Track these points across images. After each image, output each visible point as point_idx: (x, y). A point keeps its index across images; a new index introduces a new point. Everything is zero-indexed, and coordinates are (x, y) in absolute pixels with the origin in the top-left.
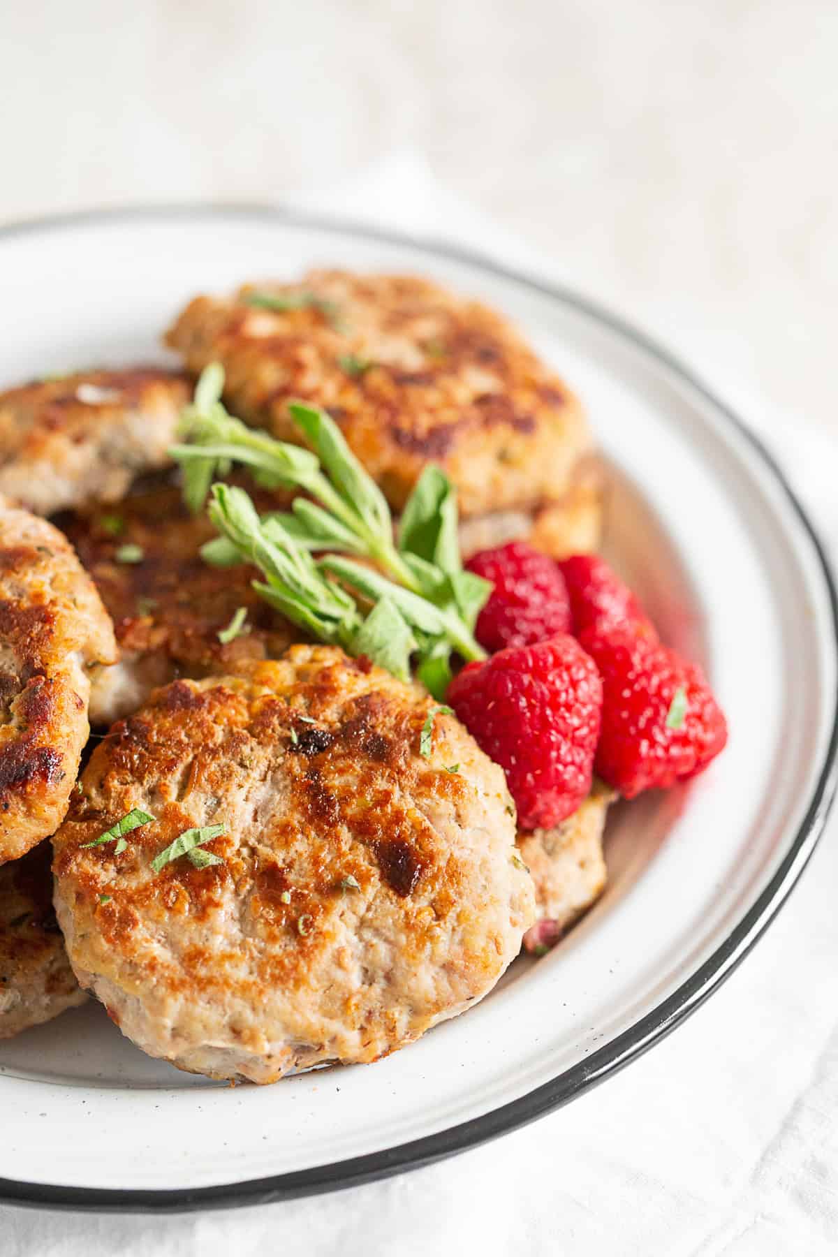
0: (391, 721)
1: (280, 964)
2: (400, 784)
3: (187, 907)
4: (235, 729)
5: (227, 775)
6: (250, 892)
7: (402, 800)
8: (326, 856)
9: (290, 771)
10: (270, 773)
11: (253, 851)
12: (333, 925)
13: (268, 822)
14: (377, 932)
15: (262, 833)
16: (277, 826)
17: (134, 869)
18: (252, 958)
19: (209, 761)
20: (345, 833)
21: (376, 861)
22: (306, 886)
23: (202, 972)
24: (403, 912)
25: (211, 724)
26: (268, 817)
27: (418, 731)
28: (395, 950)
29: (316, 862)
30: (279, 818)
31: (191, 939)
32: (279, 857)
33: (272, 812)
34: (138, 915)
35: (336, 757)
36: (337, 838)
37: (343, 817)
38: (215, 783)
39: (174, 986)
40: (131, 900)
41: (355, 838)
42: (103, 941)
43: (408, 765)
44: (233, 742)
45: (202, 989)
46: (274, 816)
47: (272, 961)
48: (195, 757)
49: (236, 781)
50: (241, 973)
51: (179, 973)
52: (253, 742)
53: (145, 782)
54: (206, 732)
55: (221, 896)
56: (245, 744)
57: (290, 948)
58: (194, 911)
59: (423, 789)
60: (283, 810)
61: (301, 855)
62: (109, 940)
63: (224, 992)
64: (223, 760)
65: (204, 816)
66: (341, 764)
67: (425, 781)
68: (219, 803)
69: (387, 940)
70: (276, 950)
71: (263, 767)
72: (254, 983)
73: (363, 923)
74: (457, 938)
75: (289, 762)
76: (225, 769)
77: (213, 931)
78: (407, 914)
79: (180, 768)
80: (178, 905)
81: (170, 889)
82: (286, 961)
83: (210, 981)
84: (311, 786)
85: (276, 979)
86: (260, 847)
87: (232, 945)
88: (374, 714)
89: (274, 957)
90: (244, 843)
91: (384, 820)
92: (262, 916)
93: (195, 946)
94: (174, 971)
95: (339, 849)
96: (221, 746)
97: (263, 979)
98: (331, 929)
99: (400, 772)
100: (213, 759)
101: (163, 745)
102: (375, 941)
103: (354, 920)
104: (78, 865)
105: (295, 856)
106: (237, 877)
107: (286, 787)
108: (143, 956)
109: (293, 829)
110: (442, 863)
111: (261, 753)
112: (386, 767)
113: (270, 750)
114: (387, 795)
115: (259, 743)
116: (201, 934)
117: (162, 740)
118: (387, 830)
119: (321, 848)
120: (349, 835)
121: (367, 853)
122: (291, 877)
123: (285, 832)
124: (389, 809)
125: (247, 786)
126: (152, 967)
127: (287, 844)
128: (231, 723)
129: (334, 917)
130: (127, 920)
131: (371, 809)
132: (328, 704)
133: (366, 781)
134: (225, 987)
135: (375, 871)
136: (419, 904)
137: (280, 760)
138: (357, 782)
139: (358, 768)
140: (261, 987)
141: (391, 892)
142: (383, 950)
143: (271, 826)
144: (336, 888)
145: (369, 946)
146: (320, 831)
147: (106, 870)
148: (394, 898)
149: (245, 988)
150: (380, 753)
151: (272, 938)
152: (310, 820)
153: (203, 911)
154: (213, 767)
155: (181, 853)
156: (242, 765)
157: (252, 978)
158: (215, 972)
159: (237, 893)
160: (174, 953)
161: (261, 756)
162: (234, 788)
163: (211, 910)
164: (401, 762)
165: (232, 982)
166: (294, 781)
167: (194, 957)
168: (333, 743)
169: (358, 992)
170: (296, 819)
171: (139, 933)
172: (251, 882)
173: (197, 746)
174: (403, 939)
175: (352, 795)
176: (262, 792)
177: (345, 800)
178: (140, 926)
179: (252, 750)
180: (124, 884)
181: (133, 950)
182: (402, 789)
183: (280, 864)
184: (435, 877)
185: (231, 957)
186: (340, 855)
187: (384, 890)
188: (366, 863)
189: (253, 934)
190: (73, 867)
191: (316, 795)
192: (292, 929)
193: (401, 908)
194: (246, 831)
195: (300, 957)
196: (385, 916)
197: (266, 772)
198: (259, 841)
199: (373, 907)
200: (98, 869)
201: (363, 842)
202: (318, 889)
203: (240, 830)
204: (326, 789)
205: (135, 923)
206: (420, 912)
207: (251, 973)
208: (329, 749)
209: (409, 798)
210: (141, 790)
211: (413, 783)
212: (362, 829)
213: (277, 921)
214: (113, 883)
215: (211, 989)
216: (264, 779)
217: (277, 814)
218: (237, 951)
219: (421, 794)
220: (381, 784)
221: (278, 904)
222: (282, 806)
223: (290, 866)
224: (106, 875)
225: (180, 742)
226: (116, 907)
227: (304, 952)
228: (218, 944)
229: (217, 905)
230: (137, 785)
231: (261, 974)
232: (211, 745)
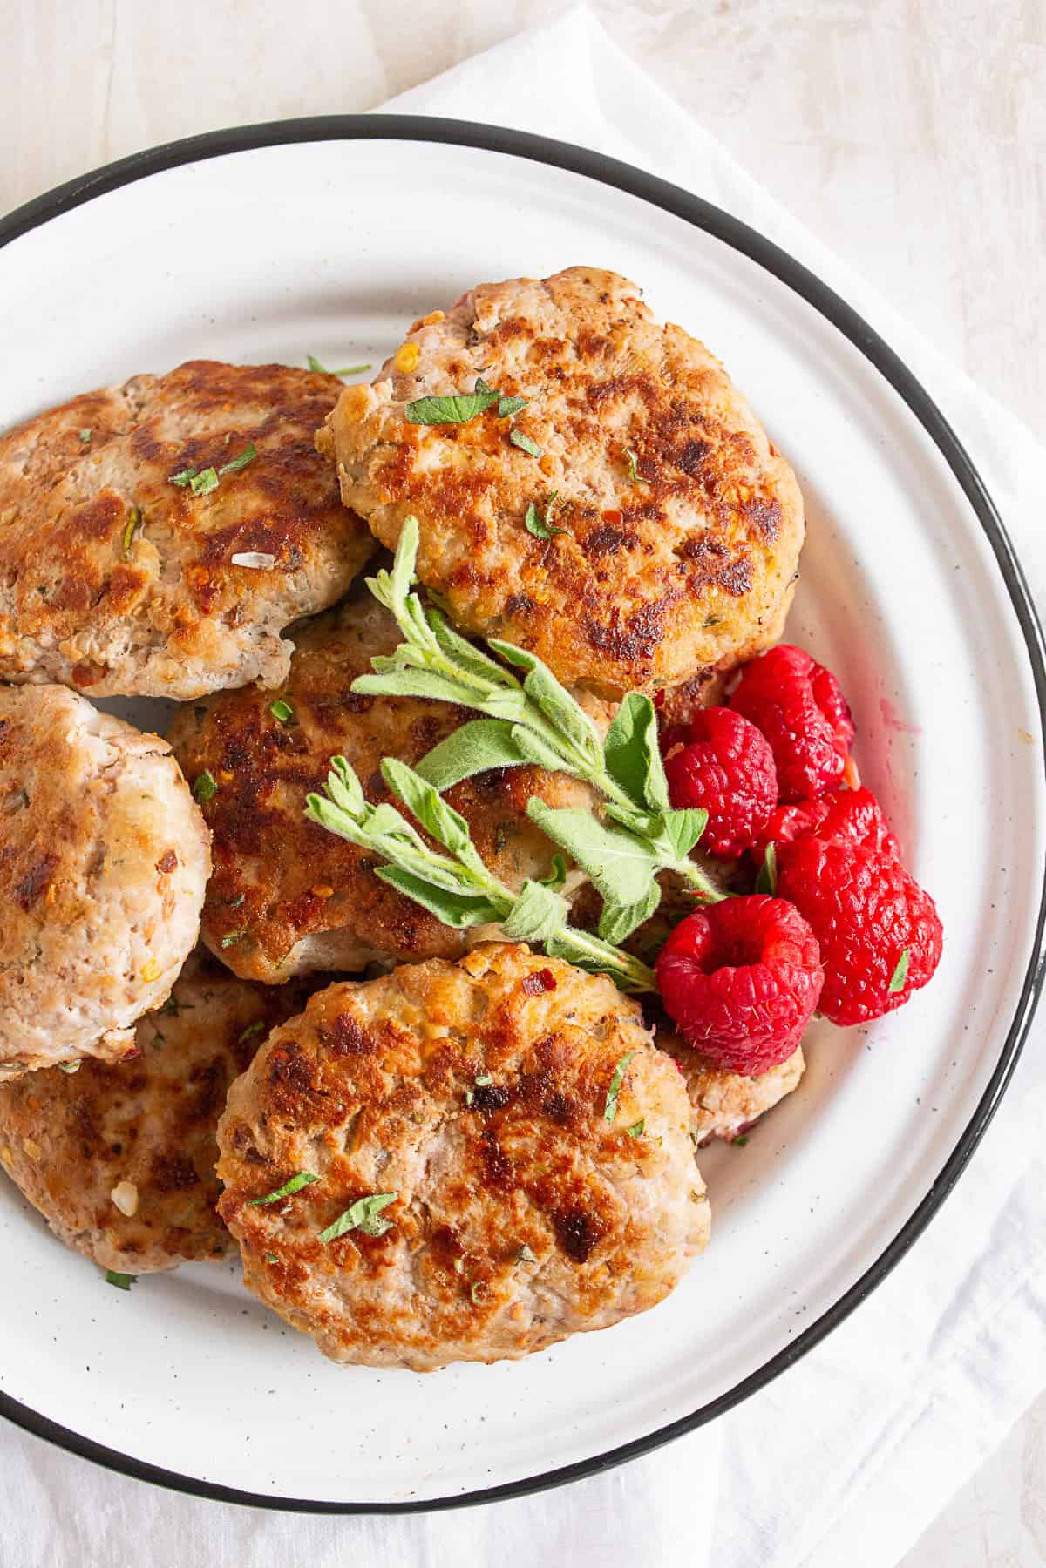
0: (574, 1075)
1: (452, 1323)
2: (581, 1147)
3: (357, 1262)
4: (406, 1079)
5: (397, 1129)
6: (422, 1250)
7: (584, 1165)
8: (501, 1222)
9: (464, 1131)
10: (443, 1125)
11: (426, 1210)
12: (507, 1286)
13: (441, 1180)
14: (551, 1290)
15: (434, 1193)
16: (451, 1189)
17: (301, 1226)
18: (425, 1316)
19: (378, 1115)
20: (521, 1197)
21: (552, 1227)
22: (480, 1251)
23: (374, 1325)
24: (577, 1275)
25: (380, 1071)
26: (441, 1175)
27: (604, 1087)
28: (568, 1306)
29: (490, 1227)
30: (452, 1180)
31: (362, 1295)
32: (452, 1221)
33: (445, 1171)
34: (309, 1271)
35: (514, 1118)
36: (513, 1205)
37: (520, 1184)
38: (386, 1140)
39: (347, 1338)
40: (299, 1256)
41: (531, 1203)
42: (273, 1292)
43: (592, 1129)
44: (404, 1096)
45: (374, 1342)
46: (447, 1175)
47: (444, 1320)
48: (364, 1108)
49: (406, 1136)
50: (413, 1328)
51: (351, 1324)
52: (426, 1096)
53: (310, 1132)
54: (374, 1082)
55: (393, 1255)
56: (417, 1098)
57: (463, 1308)
58: (365, 1265)
59: (605, 1154)
60: (457, 1169)
61: (474, 1219)
62: (279, 1293)
63: (397, 1345)
64: (394, 1115)
65: (374, 1170)
66: (519, 1125)
67: (608, 1147)
68: (389, 1157)
69: (560, 1296)
70: (449, 1309)
71: (436, 1119)
72: (426, 1339)
73: (536, 1280)
74: (630, 1289)
75: (464, 1120)
76: (396, 1125)
77: (385, 1287)
78: (581, 1277)
79: (348, 1118)
80: (349, 1263)
81: (340, 1247)
82: (459, 1321)
83: (382, 1335)
84: (487, 1148)
85: (449, 1337)
86: (432, 1207)
87: (404, 1298)
88: (556, 1068)
89: (446, 1317)
90: (416, 1198)
91: (562, 1188)
92: (434, 1277)
93: (367, 1302)
94: (347, 1325)
95: (514, 1216)
96: (390, 1099)
97: (435, 1335)
98: (503, 1291)
99: (582, 1137)
100: (382, 1113)
101: (327, 1094)
102: (548, 1296)
103: (529, 1278)
104: (244, 1214)
105: (469, 1219)
106: (409, 1238)
107: (459, 1144)
108: (315, 1309)
109: (467, 1192)
110: (621, 1229)
111: (434, 1108)
112: (568, 1132)
113: (443, 1106)
114: (567, 1161)
115: (431, 1096)
116: (372, 1291)
117: (326, 1088)
118: (566, 1198)
119: (496, 1213)
120: (526, 1199)
121: (543, 1219)
122: (464, 1240)
123: (459, 1195)
124: (568, 1176)
125: (419, 1139)
126: (323, 1319)
127: (460, 1208)
128: (401, 1073)
129: (510, 1280)
130: (299, 1275)
131: (549, 1176)
132: (507, 1055)
133: (545, 1146)
134: (397, 1342)
135: (551, 1236)
136: (595, 1266)
137: (454, 1115)
138: (535, 1145)
139: (536, 1130)
140: (433, 1341)
141: (566, 1259)
142: (555, 1304)
143: (444, 1187)
144: (509, 1255)
145: (541, 1300)
146: (495, 1196)
147: (275, 1222)
148: (570, 1264)
149: (417, 1343)
150: (562, 1116)
151: (445, 1299)
152: (486, 1184)
153: (375, 1269)
154: (383, 1121)
155: (350, 1227)
156: (412, 1119)
157: (425, 1333)
158: (388, 1328)
159: (409, 1248)
160: (345, 1303)
161: (431, 1109)
162: (405, 1144)
163: (382, 1269)
164: (584, 1127)
165: (404, 1336)
166: (468, 1140)
167: (365, 1312)
168: (512, 1101)
169: (529, 1332)
170: (471, 1183)
171: (308, 1287)
172: (422, 1243)
173: (365, 1098)
174: (576, 1298)
175: (529, 1160)
176: (435, 1144)
177: (521, 1166)
178: (311, 1279)
179: (424, 1102)
180: (292, 1239)
181: (304, 1302)
182: (583, 1152)
183: (453, 1226)
184: (612, 1244)
185: (403, 1314)
186: (515, 1222)
187: (560, 1255)
188: (543, 1229)
189: (426, 1292)
190: (239, 1216)
191: (492, 1160)
192: (465, 1292)
193: (575, 1271)
194: (418, 1189)
195: (473, 1318)
196: (560, 1279)
197: (439, 1124)
198: (431, 1200)
199: (547, 1269)
200: (265, 1221)
201: (540, 1209)
202: (492, 1254)
203: (412, 1187)
204: (503, 1153)
205: (305, 1277)
206: (594, 1275)
207: (423, 1326)
208: (507, 1107)
209: (590, 1163)
210: (306, 1138)
211: (595, 1148)
212: (539, 1197)
213: (449, 1284)
214: (280, 1237)
215: (383, 1342)
216: (436, 1129)
217: (451, 1174)
218: (409, 1308)
219: (602, 1161)
220: (561, 1148)
221: (450, 1268)
222: (455, 1163)
223: (464, 1227)
224: (273, 1226)
225: (346, 1093)
226: (286, 1262)
227: (477, 1313)
228: (390, 1300)
229: (389, 1265)
230: (302, 1132)
231: (433, 1330)
232: (380, 1098)
